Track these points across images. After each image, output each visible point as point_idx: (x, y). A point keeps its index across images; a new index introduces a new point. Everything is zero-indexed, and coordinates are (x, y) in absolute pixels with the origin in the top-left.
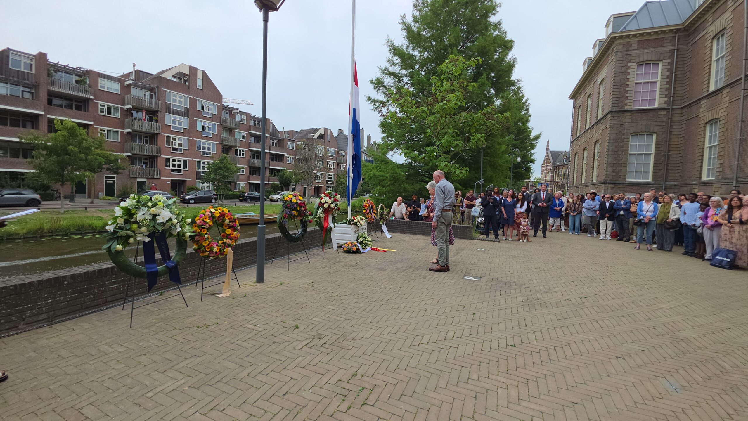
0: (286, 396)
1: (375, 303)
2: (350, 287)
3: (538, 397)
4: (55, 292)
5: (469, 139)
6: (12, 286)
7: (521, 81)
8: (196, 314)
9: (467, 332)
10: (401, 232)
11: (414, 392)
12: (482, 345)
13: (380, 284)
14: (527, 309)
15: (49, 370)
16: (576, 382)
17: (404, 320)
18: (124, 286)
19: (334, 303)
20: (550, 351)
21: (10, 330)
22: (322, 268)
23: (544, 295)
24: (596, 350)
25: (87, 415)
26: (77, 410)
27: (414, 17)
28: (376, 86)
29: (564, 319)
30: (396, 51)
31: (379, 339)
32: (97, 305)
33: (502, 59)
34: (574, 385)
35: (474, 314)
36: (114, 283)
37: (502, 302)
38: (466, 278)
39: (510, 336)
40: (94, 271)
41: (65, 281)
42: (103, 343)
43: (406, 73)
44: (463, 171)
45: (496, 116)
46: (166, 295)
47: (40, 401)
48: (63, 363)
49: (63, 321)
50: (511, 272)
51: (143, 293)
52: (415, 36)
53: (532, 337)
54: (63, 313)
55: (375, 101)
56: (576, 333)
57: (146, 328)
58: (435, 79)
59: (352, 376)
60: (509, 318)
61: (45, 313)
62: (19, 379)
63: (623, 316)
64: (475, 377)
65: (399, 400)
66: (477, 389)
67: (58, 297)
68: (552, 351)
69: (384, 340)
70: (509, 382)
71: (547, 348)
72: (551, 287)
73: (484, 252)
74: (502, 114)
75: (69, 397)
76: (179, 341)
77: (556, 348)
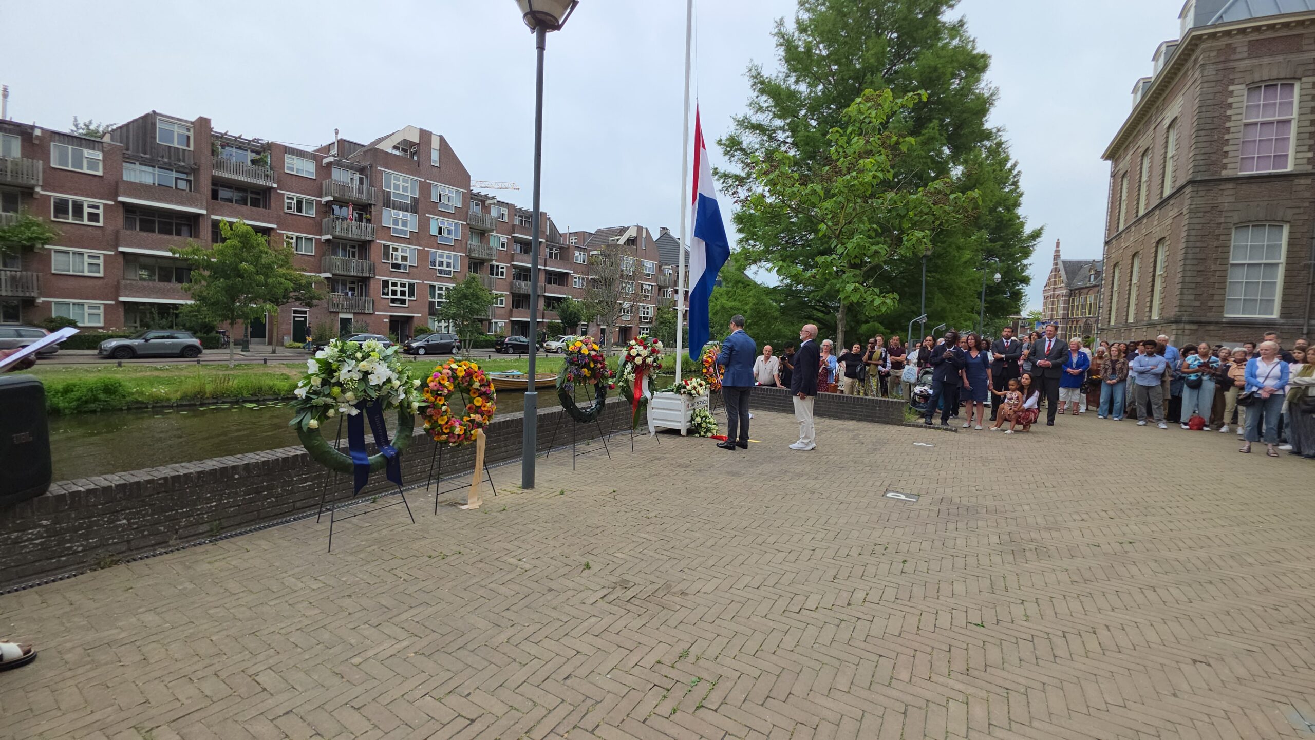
0: (568, 682)
1: (722, 533)
2: (678, 502)
3: (1029, 724)
4: (221, 490)
5: (899, 241)
6: (160, 479)
7: (1004, 130)
8: (426, 535)
9: (890, 594)
10: (770, 410)
11: (790, 693)
12: (920, 620)
13: (730, 500)
14: (1010, 558)
15: (211, 611)
16: (1106, 703)
17: (773, 565)
18: (319, 486)
19: (650, 528)
20: (1054, 639)
21: (157, 547)
22: (631, 468)
23: (1046, 534)
24: (1150, 644)
25: (265, 686)
26: (250, 676)
27: (798, 22)
28: (729, 149)
29: (1086, 581)
30: (765, 87)
31: (728, 595)
32: (281, 514)
33: (965, 91)
34: (1103, 707)
35: (904, 562)
36: (306, 480)
37: (960, 542)
38: (889, 495)
39: (975, 607)
40: (278, 460)
41: (236, 474)
42: (290, 573)
43: (782, 124)
44: (888, 301)
45: (952, 196)
46: (381, 502)
47: (197, 658)
48: (231, 602)
49: (231, 536)
50: (977, 488)
51: (348, 498)
52: (801, 56)
53: (1018, 611)
54: (232, 523)
55: (726, 176)
56: (1110, 608)
57: (351, 554)
58: (837, 132)
59: (680, 657)
60: (972, 573)
61: (207, 522)
62: (168, 622)
63: (1211, 583)
64: (904, 675)
65: (762, 705)
66: (909, 699)
67: (226, 498)
68: (1059, 641)
69: (738, 599)
70: (971, 690)
71: (1048, 634)
72: (1060, 519)
73: (927, 449)
74: (964, 193)
75: (240, 655)
76: (401, 578)
77: (1067, 635)
